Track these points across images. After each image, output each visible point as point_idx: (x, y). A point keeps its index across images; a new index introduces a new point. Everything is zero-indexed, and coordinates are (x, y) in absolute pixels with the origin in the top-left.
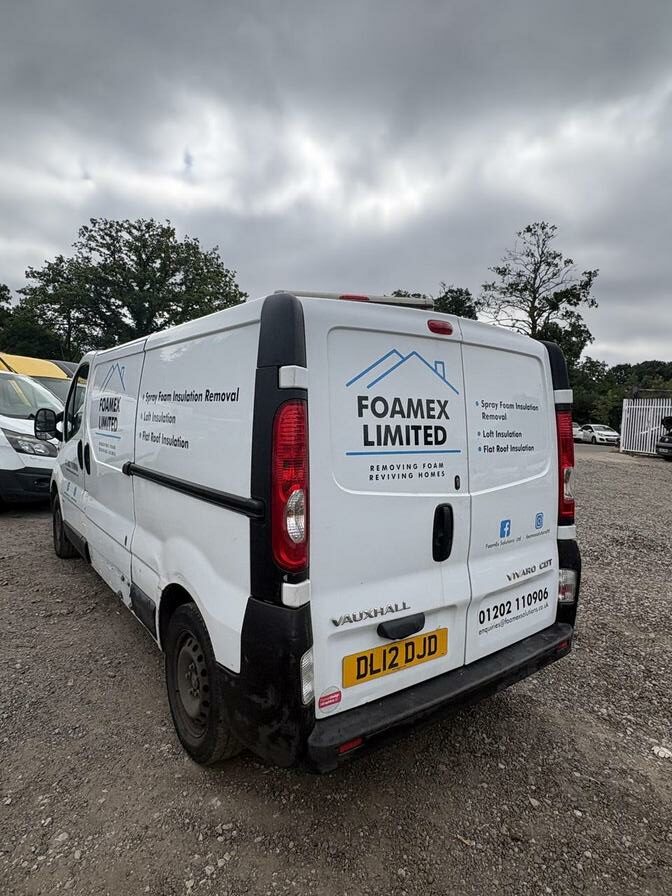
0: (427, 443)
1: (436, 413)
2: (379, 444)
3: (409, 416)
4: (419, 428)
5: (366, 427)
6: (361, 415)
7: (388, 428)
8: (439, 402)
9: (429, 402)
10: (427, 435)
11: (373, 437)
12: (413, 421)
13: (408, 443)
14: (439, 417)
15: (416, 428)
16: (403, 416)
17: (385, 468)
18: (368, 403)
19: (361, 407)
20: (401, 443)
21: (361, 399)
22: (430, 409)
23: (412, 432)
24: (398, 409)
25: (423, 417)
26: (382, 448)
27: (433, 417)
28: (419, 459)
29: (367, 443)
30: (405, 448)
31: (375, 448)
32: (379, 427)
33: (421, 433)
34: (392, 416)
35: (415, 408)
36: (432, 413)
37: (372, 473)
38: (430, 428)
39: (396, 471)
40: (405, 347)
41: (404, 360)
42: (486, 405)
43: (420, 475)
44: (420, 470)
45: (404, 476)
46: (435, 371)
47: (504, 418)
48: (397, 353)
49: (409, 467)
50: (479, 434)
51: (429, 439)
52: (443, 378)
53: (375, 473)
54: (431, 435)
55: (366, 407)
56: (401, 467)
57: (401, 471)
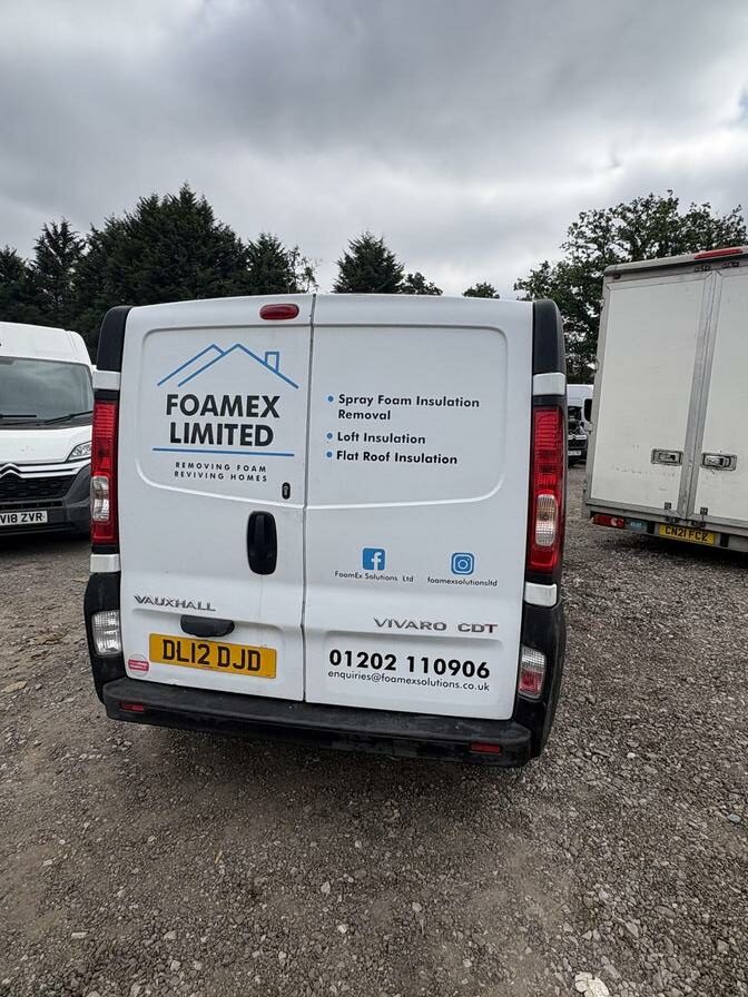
0: (243, 443)
1: (260, 411)
2: (186, 441)
3: (223, 414)
4: (236, 426)
5: (173, 425)
6: (169, 412)
7: (197, 426)
8: (266, 398)
9: (250, 398)
10: (244, 435)
11: (180, 434)
12: (227, 419)
13: (219, 442)
14: (264, 415)
15: (231, 427)
16: (216, 414)
17: (191, 465)
18: (178, 401)
19: (170, 405)
20: (211, 442)
21: (170, 397)
22: (250, 406)
23: (225, 432)
24: (210, 406)
25: (240, 414)
26: (189, 446)
27: (256, 415)
28: (232, 460)
29: (174, 440)
30: (215, 447)
31: (182, 445)
32: (187, 425)
33: (237, 433)
34: (202, 414)
35: (232, 405)
36: (254, 411)
37: (177, 469)
38: (250, 427)
39: (203, 470)
40: (226, 340)
41: (223, 354)
42: (349, 401)
43: (233, 477)
44: (233, 471)
45: (213, 476)
46: (265, 363)
47: (383, 416)
48: (216, 348)
49: (219, 467)
50: (330, 436)
51: (247, 439)
52: (276, 371)
53: (180, 470)
54: (250, 435)
55: (175, 405)
56: (210, 467)
57: (209, 471)
